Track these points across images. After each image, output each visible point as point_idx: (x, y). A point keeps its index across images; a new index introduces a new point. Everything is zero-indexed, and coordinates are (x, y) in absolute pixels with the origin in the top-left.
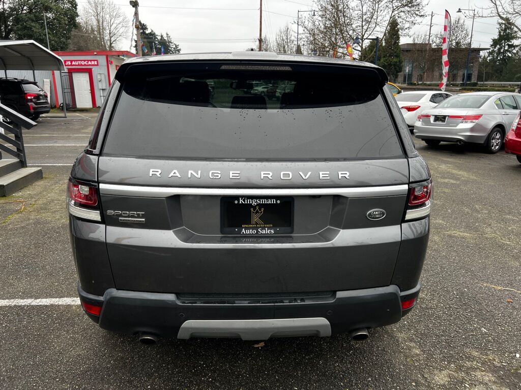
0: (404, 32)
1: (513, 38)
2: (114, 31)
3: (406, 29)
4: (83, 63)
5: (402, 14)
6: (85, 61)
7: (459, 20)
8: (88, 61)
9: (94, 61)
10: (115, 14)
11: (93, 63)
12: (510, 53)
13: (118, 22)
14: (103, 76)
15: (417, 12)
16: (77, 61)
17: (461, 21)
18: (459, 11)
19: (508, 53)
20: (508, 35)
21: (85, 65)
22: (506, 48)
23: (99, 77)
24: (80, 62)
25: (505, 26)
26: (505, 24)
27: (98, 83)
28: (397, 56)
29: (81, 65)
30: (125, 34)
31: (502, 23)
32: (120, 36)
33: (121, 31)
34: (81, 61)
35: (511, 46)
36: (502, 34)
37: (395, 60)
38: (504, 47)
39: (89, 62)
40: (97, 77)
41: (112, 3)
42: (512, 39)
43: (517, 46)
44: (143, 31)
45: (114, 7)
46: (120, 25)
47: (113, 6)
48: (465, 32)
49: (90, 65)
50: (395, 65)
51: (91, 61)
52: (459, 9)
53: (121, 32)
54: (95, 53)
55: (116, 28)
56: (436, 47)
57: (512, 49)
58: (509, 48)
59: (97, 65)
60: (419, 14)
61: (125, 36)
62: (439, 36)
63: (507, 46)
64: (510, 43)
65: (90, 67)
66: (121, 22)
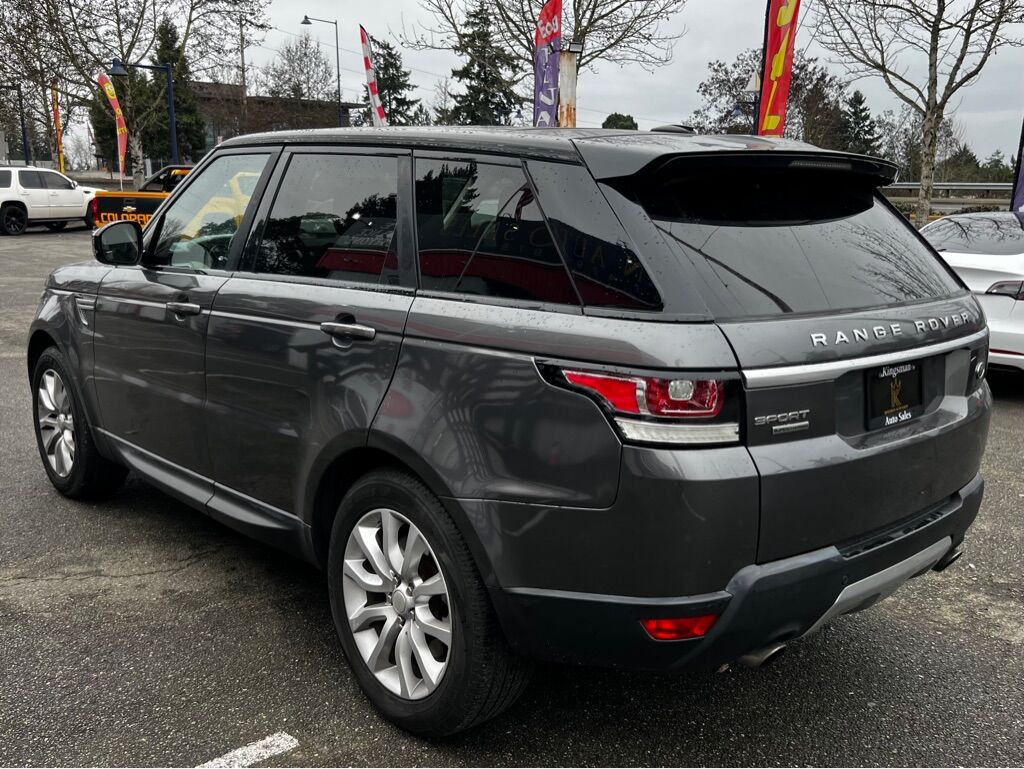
0: (226, 59)
1: (404, 86)
3: (230, 51)
5: (215, 17)
7: (306, 40)
12: (402, 116)
15: (249, 17)
17: (313, 44)
18: (306, 21)
19: (399, 117)
20: (393, 78)
22: (394, 107)
25: (385, 60)
26: (383, 56)
28: (190, 111)
31: (378, 54)
35: (402, 102)
36: (381, 76)
37: (185, 119)
38: (390, 102)
42: (402, 89)
43: (413, 103)
48: (323, 67)
50: (187, 131)
52: (306, 17)
56: (268, 95)
57: (405, 107)
58: (398, 106)
60: (253, 21)
62: (271, 71)
63: (394, 102)
64: (399, 97)
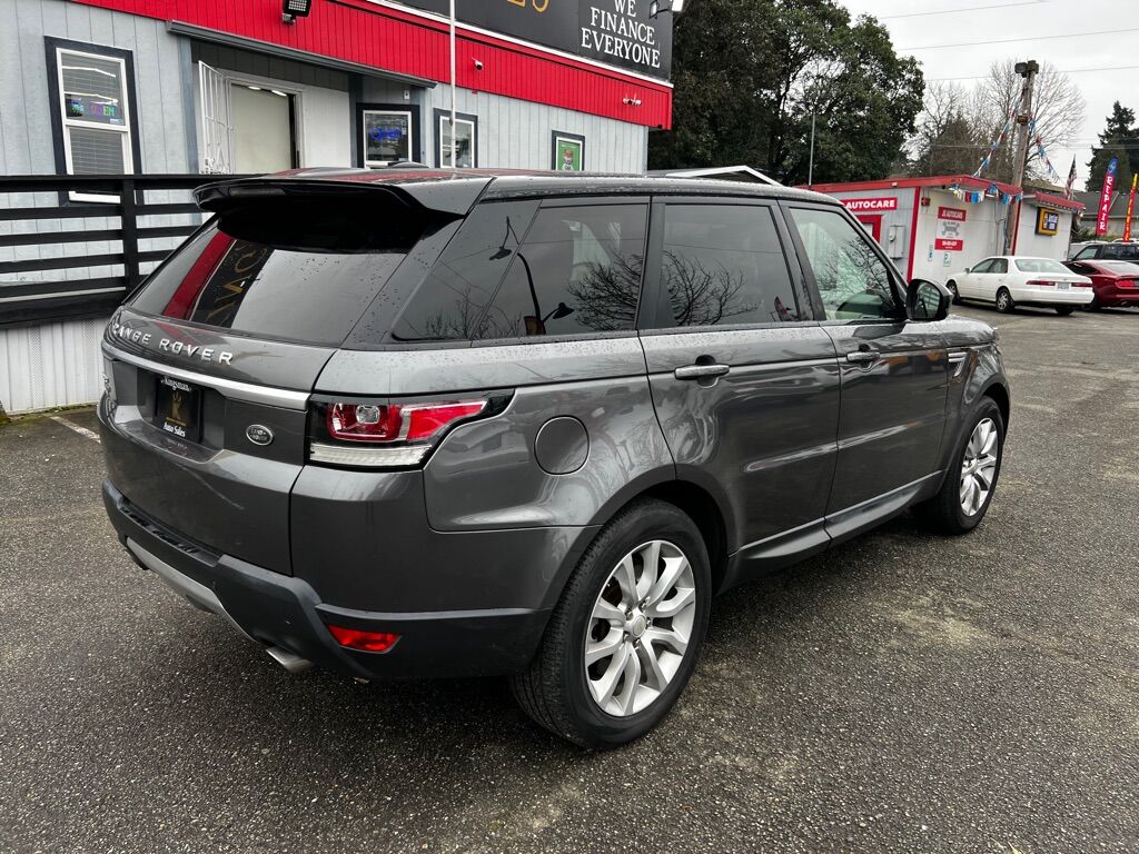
2: (1040, 132)
4: (867, 205)
6: (870, 200)
8: (877, 200)
9: (889, 199)
10: (1050, 94)
11: (886, 204)
13: (1056, 110)
14: (901, 230)
16: (855, 201)
21: (870, 209)
23: (892, 233)
24: (861, 203)
27: (887, 244)
29: (863, 209)
30: (1066, 137)
32: (1053, 141)
33: (1059, 129)
34: (864, 200)
39: (880, 202)
40: (888, 233)
41: (1051, 69)
44: (1122, 126)
45: (1054, 77)
46: (1059, 118)
47: (1051, 76)
49: (880, 209)
51: (883, 200)
53: (1056, 133)
54: (895, 184)
55: (1047, 125)
59: (895, 208)
61: (1065, 142)
65: (879, 213)
66: (1061, 111)
